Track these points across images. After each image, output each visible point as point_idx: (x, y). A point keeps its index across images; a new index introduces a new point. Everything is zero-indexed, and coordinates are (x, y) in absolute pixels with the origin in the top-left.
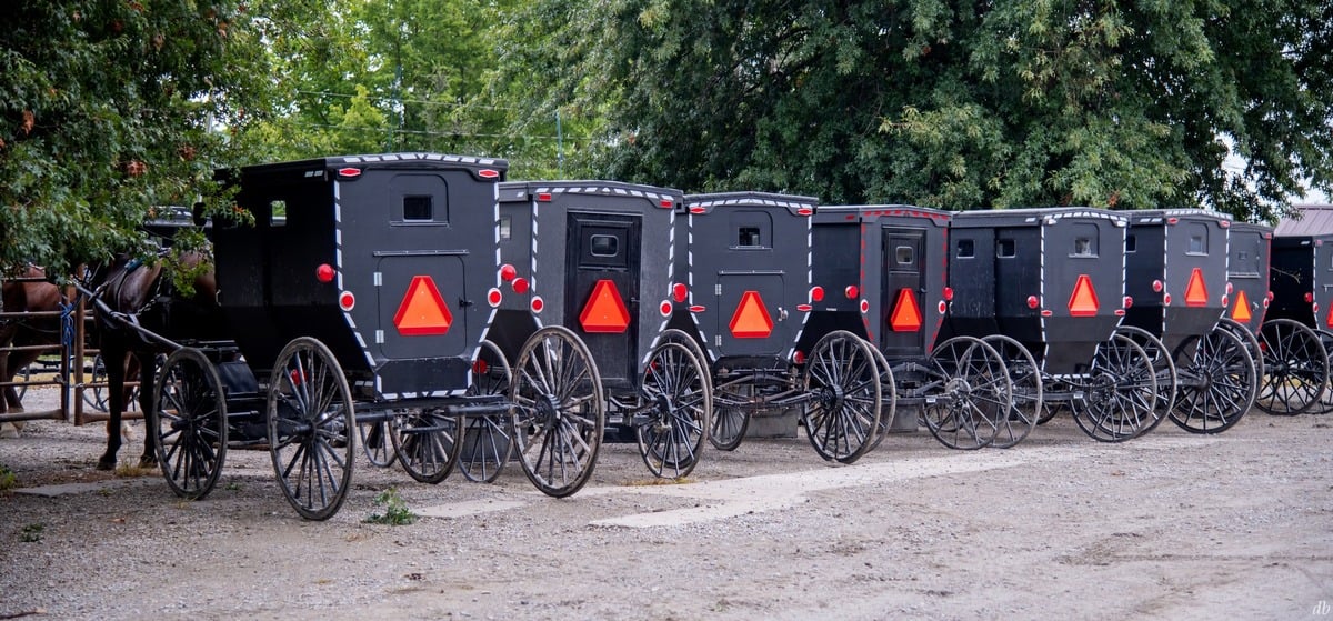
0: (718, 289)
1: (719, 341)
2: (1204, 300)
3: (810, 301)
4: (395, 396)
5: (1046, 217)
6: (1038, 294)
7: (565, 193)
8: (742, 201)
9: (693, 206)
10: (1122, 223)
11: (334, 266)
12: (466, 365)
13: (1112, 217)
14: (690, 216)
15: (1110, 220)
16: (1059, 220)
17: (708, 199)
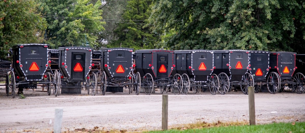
0: (114, 65)
1: (114, 73)
2: (241, 68)
3: (132, 67)
4: (29, 80)
5: (193, 52)
6: (191, 66)
7: (71, 49)
8: (118, 49)
9: (108, 50)
10: (212, 53)
11: (19, 61)
12: (42, 76)
13: (210, 52)
14: (108, 52)
15: (209, 52)
16: (196, 52)
17: (111, 49)
